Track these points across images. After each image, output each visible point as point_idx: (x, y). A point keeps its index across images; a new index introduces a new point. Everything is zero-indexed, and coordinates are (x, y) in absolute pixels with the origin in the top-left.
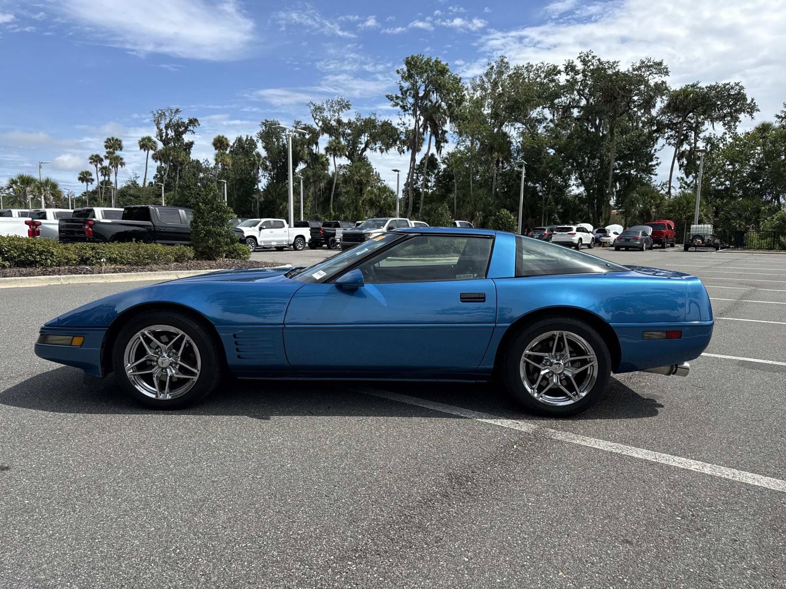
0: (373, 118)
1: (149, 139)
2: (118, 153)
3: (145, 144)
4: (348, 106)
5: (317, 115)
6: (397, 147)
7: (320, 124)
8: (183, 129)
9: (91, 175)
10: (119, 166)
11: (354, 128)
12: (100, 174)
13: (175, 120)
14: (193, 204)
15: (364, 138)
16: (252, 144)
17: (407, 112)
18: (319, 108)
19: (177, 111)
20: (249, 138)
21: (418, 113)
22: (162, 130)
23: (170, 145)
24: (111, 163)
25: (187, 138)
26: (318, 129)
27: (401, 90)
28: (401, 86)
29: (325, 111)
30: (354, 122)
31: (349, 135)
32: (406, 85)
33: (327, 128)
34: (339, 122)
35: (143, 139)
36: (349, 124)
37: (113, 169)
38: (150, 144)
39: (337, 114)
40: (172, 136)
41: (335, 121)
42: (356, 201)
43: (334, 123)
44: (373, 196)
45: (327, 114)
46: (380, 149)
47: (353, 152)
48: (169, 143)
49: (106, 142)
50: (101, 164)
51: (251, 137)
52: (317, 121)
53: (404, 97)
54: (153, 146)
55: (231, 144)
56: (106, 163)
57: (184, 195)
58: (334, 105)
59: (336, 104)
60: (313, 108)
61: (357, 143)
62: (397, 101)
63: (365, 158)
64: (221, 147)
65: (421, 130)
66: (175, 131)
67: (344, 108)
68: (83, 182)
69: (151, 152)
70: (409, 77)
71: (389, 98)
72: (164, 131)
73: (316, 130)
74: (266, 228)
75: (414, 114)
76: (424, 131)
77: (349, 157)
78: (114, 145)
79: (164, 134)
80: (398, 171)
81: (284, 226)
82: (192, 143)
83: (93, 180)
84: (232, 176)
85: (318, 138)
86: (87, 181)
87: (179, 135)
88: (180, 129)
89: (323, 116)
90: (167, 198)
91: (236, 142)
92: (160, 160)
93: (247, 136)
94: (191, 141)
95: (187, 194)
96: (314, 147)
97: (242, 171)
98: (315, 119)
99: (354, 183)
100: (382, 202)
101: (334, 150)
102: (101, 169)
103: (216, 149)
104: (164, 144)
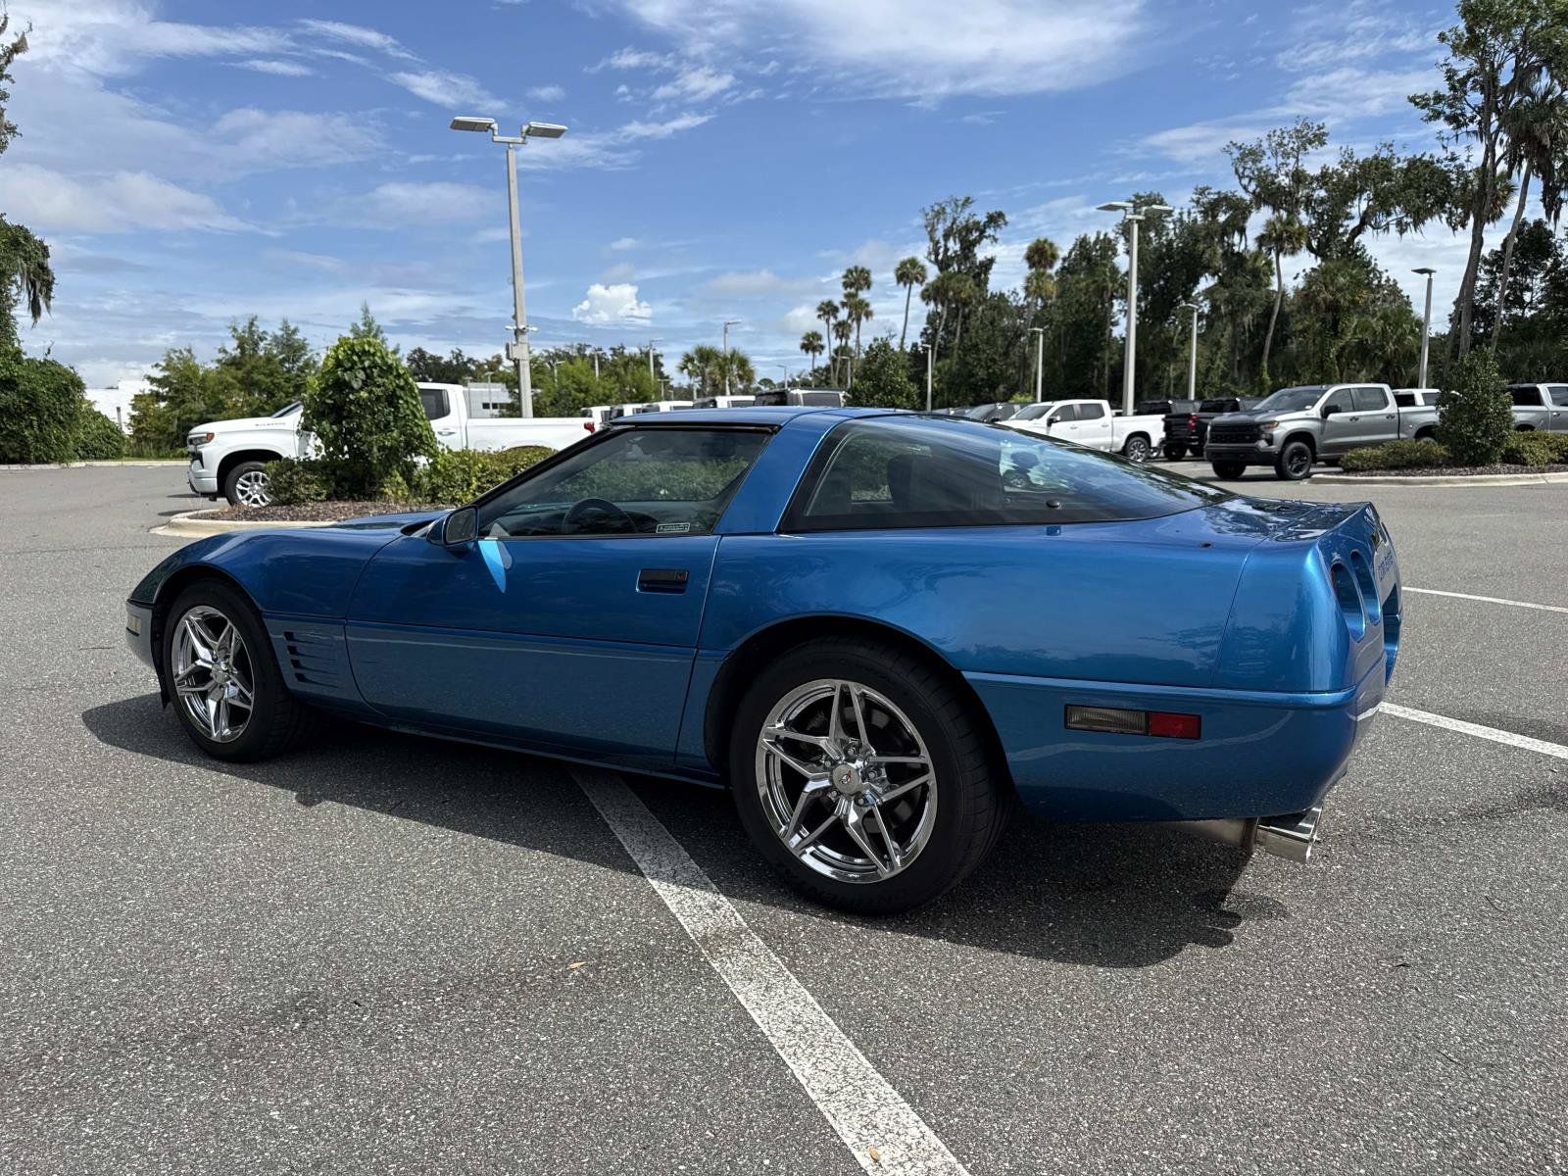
0: (1384, 154)
1: (913, 262)
2: (863, 295)
3: (907, 273)
4: (1320, 139)
5: (1245, 168)
6: (1444, 216)
7: (1252, 187)
8: (975, 234)
9: (820, 338)
10: (864, 319)
11: (1334, 184)
12: (833, 335)
13: (961, 221)
14: (983, 380)
15: (1359, 206)
16: (1107, 247)
17: (1464, 129)
18: (1252, 152)
19: (967, 201)
20: (1102, 237)
21: (1495, 125)
22: (938, 242)
23: (951, 269)
24: (850, 315)
25: (981, 253)
26: (1248, 197)
27: (1449, 78)
28: (1448, 71)
29: (1265, 157)
30: (1335, 172)
31: (1322, 201)
32: (1464, 65)
33: (1269, 194)
34: (1298, 177)
35: (903, 264)
36: (1324, 178)
37: (855, 325)
38: (914, 272)
39: (1292, 161)
40: (955, 252)
41: (1287, 175)
42: (1322, 349)
43: (1284, 181)
44: (1368, 336)
45: (1268, 162)
46: (1399, 223)
47: (1328, 240)
48: (949, 266)
49: (846, 277)
50: (836, 317)
51: (1106, 235)
52: (1245, 181)
53: (1459, 94)
54: (920, 277)
55: (1063, 253)
56: (843, 314)
57: (967, 363)
58: (1285, 142)
59: (1291, 137)
60: (1236, 154)
61: (1338, 218)
62: (1437, 107)
63: (1358, 249)
64: (1040, 262)
65: (1502, 167)
66: (961, 242)
67: (1310, 142)
68: (807, 351)
69: (917, 289)
70: (1472, 44)
71: (1416, 104)
72: (942, 243)
73: (1242, 200)
74: (1062, 420)
75: (1483, 132)
76: (1511, 168)
77: (1317, 252)
78: (858, 279)
79: (941, 250)
80: (1430, 272)
81: (1103, 415)
82: (991, 261)
83: (822, 347)
84: (1058, 317)
85: (1245, 219)
86: (814, 349)
87: (968, 247)
88: (969, 236)
89: (1260, 170)
90: (939, 371)
91: (1074, 249)
92: (935, 300)
93: (1098, 233)
94: (989, 257)
95: (971, 361)
96: (1236, 238)
97: (1081, 305)
98: (1240, 178)
99: (1318, 309)
100: (1391, 347)
101: (1279, 239)
102: (835, 326)
103: (1030, 267)
104: (941, 269)
